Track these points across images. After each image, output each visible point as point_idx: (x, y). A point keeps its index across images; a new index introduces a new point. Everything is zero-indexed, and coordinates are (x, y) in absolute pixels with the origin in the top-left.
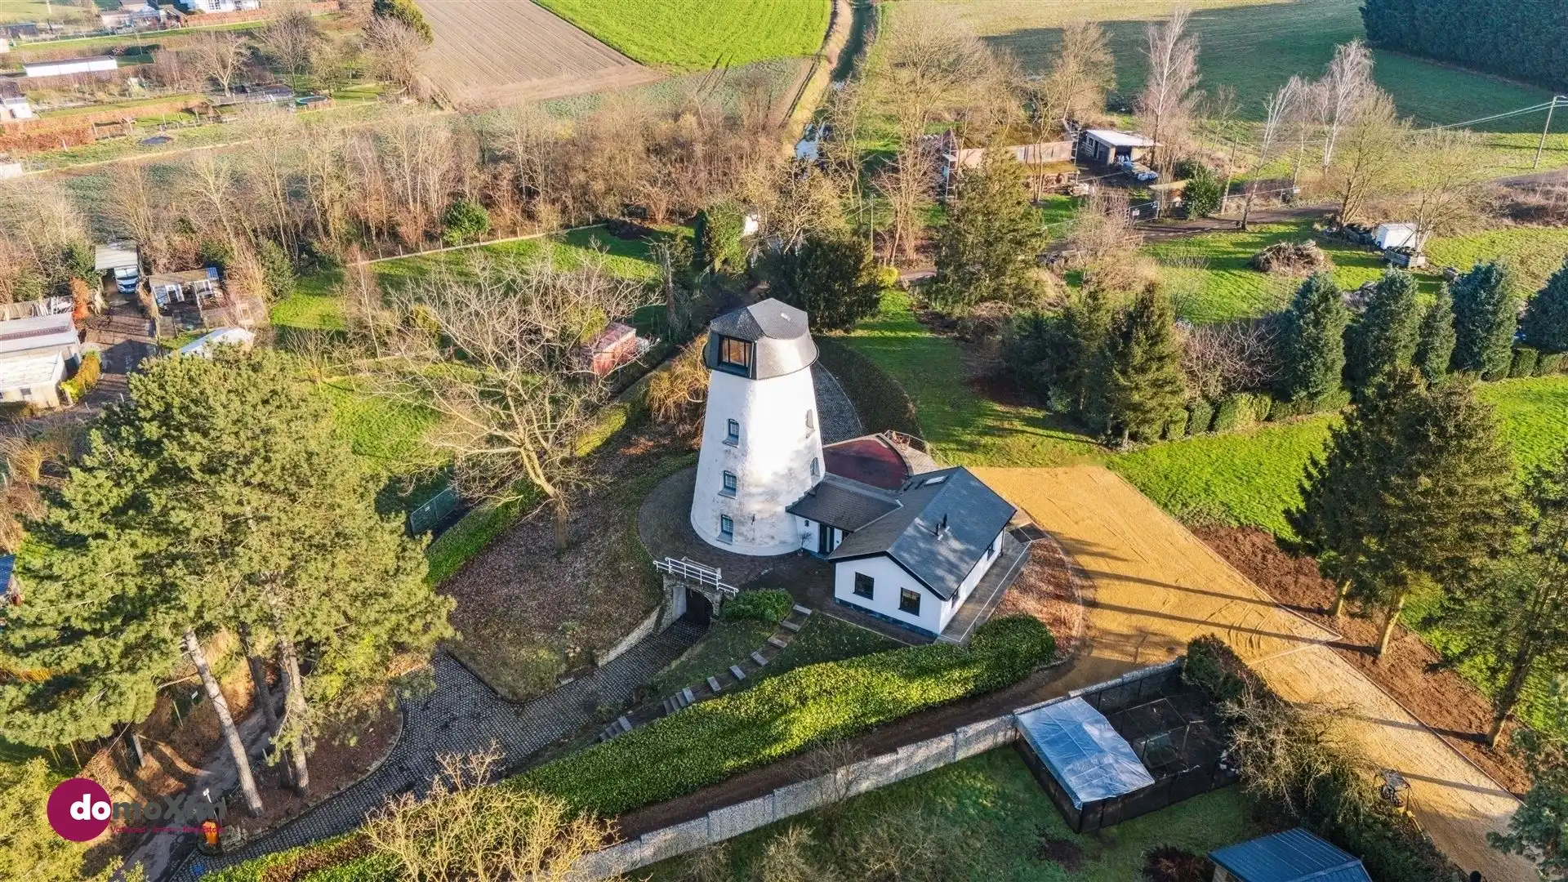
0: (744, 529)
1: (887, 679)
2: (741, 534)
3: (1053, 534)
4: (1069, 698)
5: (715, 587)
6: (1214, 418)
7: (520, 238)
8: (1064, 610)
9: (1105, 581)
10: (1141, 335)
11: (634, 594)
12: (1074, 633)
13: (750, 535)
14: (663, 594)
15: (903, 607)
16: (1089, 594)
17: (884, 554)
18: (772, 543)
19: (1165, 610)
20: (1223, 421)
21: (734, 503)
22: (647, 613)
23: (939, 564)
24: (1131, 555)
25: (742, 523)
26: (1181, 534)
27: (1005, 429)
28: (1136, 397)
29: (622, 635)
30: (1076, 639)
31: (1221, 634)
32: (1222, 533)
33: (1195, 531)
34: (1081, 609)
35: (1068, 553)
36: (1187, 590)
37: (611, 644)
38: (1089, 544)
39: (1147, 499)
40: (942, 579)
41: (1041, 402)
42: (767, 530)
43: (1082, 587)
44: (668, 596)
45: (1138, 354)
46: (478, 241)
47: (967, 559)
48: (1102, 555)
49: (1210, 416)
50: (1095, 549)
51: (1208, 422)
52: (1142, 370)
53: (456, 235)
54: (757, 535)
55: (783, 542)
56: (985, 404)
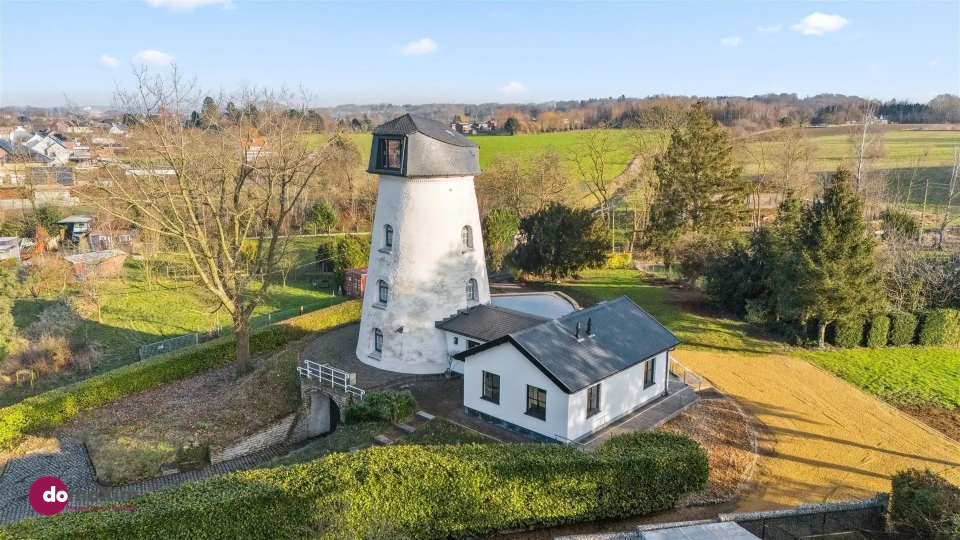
0: (392, 343)
1: (477, 468)
2: (390, 349)
3: (733, 397)
4: (719, 521)
5: (343, 389)
6: (919, 330)
7: (359, 234)
8: (735, 455)
9: (787, 437)
10: (832, 220)
11: (272, 399)
12: (743, 477)
13: (398, 349)
14: (299, 402)
15: (530, 412)
16: (768, 446)
17: (506, 339)
18: (419, 360)
19: (864, 467)
20: (929, 333)
21: (385, 315)
22: (279, 418)
23: (573, 362)
24: (823, 419)
25: (391, 337)
26: (885, 410)
27: (700, 329)
28: (829, 283)
29: (245, 434)
30: (745, 482)
31: (935, 469)
32: (936, 412)
33: (901, 408)
34: (756, 456)
35: (748, 411)
36: (893, 453)
37: (232, 442)
38: (773, 407)
39: (844, 382)
40: (572, 376)
41: (740, 314)
42: (416, 345)
43: (759, 439)
44: (305, 405)
45: (829, 238)
46: (328, 232)
47: (610, 366)
48: (789, 417)
49: (913, 327)
50: (780, 412)
51: (912, 334)
52: (833, 256)
53: (312, 226)
54: (405, 349)
55: (431, 361)
56: (683, 314)
